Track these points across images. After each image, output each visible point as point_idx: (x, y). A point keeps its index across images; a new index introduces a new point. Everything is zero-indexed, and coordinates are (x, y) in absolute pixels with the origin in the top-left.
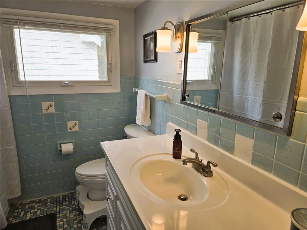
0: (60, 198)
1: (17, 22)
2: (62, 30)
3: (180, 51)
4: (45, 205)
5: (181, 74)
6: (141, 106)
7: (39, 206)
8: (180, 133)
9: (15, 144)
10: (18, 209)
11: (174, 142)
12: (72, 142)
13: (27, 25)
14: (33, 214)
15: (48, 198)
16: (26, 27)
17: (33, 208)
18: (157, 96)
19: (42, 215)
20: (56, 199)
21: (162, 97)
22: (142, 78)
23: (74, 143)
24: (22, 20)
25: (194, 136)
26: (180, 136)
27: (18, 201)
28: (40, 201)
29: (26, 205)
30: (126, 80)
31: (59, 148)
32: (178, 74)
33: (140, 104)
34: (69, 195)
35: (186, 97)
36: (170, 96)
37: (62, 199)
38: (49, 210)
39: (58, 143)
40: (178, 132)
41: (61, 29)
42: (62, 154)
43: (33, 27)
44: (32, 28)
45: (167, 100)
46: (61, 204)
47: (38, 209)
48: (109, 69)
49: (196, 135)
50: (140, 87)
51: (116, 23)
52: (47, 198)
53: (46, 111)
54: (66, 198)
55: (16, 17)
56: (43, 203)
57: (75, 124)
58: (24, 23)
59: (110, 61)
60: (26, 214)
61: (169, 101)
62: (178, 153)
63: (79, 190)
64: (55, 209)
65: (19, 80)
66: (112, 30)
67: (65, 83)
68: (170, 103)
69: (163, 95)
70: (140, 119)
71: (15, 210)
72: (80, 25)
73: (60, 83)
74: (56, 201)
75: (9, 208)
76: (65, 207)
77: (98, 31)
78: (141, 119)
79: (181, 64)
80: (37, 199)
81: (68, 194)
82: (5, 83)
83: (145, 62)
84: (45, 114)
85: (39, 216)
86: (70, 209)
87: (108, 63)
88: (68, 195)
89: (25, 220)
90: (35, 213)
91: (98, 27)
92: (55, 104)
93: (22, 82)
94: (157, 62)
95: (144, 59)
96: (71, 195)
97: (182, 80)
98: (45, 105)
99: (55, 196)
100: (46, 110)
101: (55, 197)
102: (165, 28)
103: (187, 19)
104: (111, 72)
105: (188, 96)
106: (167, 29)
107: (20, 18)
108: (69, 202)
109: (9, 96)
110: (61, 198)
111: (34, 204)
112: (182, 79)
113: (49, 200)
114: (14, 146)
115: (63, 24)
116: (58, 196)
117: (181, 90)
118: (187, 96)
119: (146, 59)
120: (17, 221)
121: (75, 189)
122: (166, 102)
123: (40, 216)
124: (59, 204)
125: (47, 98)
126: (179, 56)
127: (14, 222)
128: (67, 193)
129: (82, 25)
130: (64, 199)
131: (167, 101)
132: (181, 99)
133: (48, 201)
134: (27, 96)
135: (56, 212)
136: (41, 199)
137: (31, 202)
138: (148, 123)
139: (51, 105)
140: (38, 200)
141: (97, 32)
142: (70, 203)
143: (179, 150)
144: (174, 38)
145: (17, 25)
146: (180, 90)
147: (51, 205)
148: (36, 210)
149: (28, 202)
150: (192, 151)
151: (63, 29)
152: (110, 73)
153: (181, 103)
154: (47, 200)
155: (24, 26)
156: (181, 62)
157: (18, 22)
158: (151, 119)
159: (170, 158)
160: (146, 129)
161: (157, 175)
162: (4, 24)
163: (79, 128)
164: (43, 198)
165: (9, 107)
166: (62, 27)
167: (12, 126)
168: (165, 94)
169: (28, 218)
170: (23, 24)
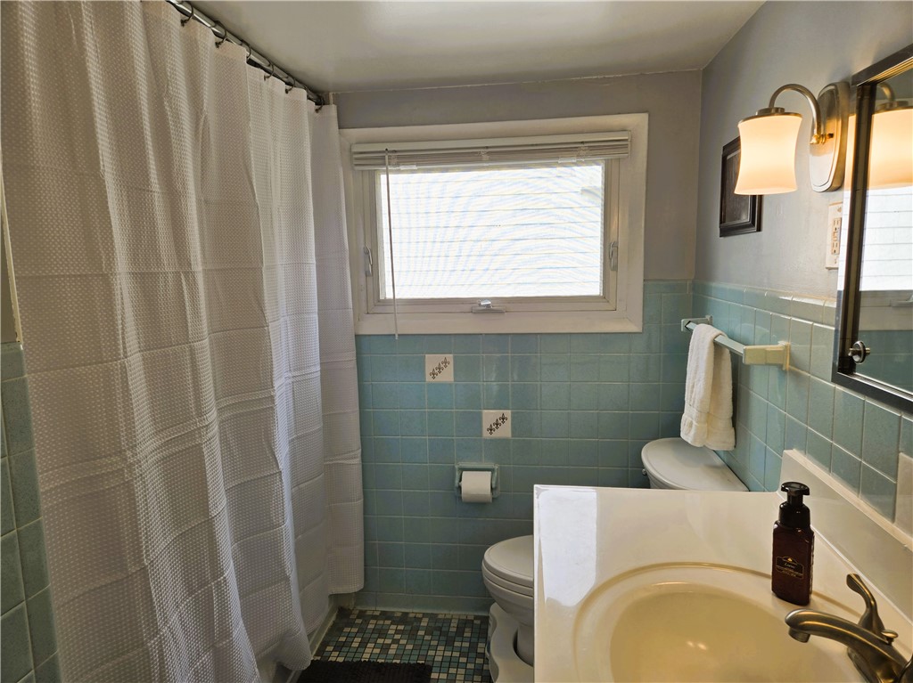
0: (452, 625)
1: (383, 158)
2: (485, 165)
3: (835, 186)
4: (412, 635)
5: (837, 269)
6: (699, 380)
7: (397, 632)
8: (806, 500)
9: (359, 455)
10: (352, 625)
11: (776, 532)
12: (492, 470)
13: (404, 163)
14: (377, 651)
15: (425, 615)
16: (402, 168)
17: (382, 633)
18: (745, 350)
19: (398, 661)
20: (440, 625)
21: (765, 351)
22: (714, 284)
23: (496, 474)
24: (395, 151)
25: (884, 522)
26: (806, 511)
27: (355, 604)
28: (404, 619)
29: (372, 621)
30: (664, 295)
31: (457, 481)
32: (830, 269)
33: (696, 373)
34: (475, 622)
35: (856, 358)
36: (800, 350)
37: (455, 630)
38: (417, 652)
39: (456, 467)
40: (797, 493)
41: (481, 161)
42: (461, 498)
43: (417, 165)
44: (415, 167)
45: (787, 366)
46: (449, 643)
47: (396, 641)
48: (608, 260)
49: (893, 520)
50: (708, 317)
51: (637, 122)
52: (420, 616)
53: (434, 378)
54: (467, 630)
55: (382, 147)
56: (409, 628)
57: (503, 418)
58: (398, 157)
59: (613, 237)
60: (363, 644)
61: (793, 368)
62: (793, 577)
63: (495, 615)
64: (431, 653)
65: (382, 298)
66: (626, 146)
67: (480, 305)
68: (796, 376)
69: (769, 347)
70: (691, 424)
71: (346, 626)
72: (532, 145)
73: (471, 305)
74: (440, 629)
75: (333, 618)
76: (456, 654)
77: (582, 153)
78: (694, 423)
79: (838, 231)
80: (398, 611)
81: (472, 618)
82: (351, 305)
83: (725, 232)
84: (430, 384)
85: (389, 661)
86: (469, 666)
87: (608, 245)
88: (472, 621)
89: (357, 662)
90: (385, 648)
91: (582, 143)
92: (455, 359)
93: (387, 302)
94: (759, 229)
95: (721, 222)
96: (481, 622)
97: (839, 292)
98: (432, 361)
99: (442, 613)
100: (433, 374)
101: (440, 617)
102: (773, 111)
103: (861, 64)
104: (615, 268)
105: (864, 354)
106: (781, 112)
107: (391, 147)
108: (470, 642)
109: (357, 336)
110: (454, 624)
111: (388, 622)
112: (841, 286)
113: (424, 624)
114: (358, 461)
115: (487, 147)
116: (448, 617)
117: (834, 329)
118: (858, 353)
119: (728, 223)
120: (341, 660)
121: (489, 611)
122: (785, 372)
123: (394, 661)
124: (444, 643)
125: (438, 342)
126: (833, 204)
127: (334, 659)
128: (471, 615)
129: (536, 145)
130: (460, 632)
131: (790, 369)
132: (834, 364)
133: (422, 624)
134: (397, 336)
135: (430, 663)
136: (407, 613)
137: (385, 615)
138: (721, 439)
139: (445, 362)
140: (399, 615)
141: (578, 156)
142: (473, 647)
143: (798, 569)
144: (814, 141)
145: (384, 164)
146: (831, 328)
147: (427, 638)
148: (388, 641)
149: (378, 613)
150: (853, 583)
151: (485, 162)
152: (612, 274)
153: (835, 380)
154: (420, 620)
155: (398, 164)
156: (838, 226)
157: (387, 157)
158: (734, 425)
159: (761, 593)
160: (718, 461)
161: (691, 644)
162: (356, 165)
163: (513, 432)
164: (414, 611)
165: (354, 362)
166: (485, 157)
167: (358, 409)
168: (782, 343)
169: (366, 657)
170: (396, 160)
